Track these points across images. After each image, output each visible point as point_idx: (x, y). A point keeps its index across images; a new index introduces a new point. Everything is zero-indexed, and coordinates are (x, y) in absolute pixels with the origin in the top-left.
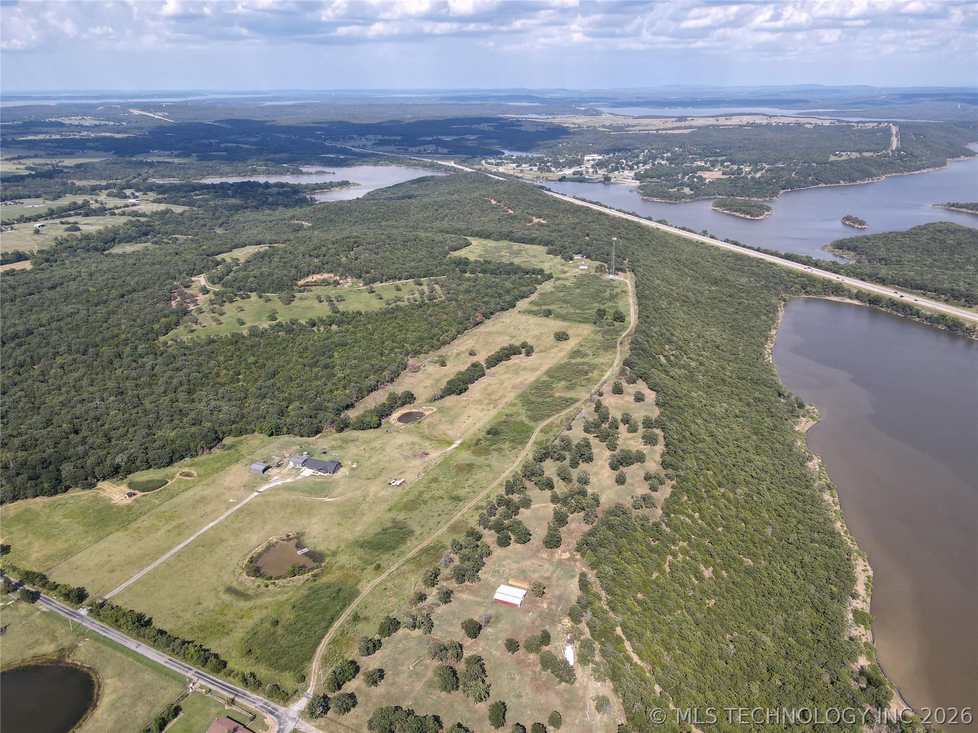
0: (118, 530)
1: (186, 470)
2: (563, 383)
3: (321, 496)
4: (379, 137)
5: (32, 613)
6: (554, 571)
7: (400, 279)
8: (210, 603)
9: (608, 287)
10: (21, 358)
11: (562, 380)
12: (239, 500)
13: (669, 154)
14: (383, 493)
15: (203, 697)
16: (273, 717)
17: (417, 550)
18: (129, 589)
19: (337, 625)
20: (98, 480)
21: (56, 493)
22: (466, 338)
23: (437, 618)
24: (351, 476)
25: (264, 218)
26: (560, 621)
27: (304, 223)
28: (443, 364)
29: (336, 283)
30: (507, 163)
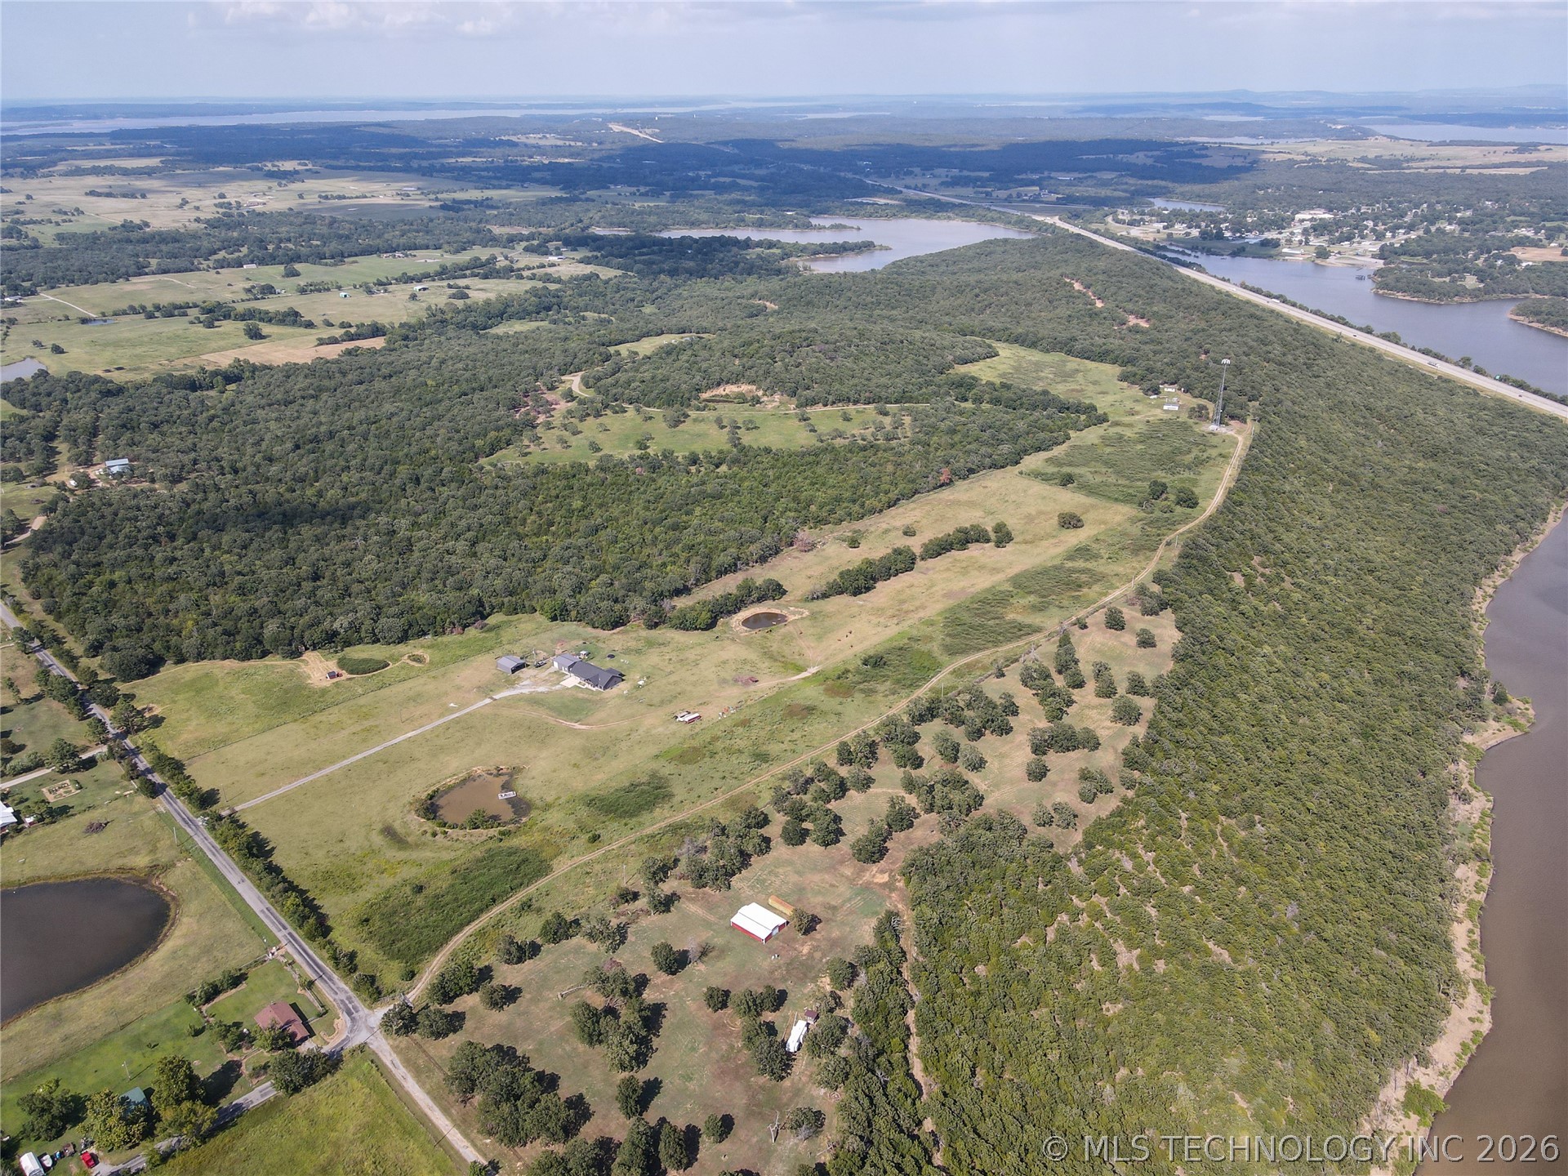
0: (296, 720)
1: (419, 652)
2: (1032, 598)
3: (571, 720)
4: (955, 172)
5: (146, 811)
6: (850, 900)
7: (856, 402)
8: (353, 844)
9: (1198, 444)
10: (303, 470)
11: (1030, 593)
12: (462, 706)
13: (1468, 213)
14: (660, 729)
15: (281, 969)
16: (348, 1018)
17: (663, 824)
18: (269, 802)
19: (496, 910)
20: (307, 649)
21: (248, 657)
22: (912, 506)
23: (636, 933)
24: (628, 697)
25: (716, 293)
26: (815, 979)
27: (768, 304)
28: (854, 543)
29: (756, 401)
30: (1151, 221)
